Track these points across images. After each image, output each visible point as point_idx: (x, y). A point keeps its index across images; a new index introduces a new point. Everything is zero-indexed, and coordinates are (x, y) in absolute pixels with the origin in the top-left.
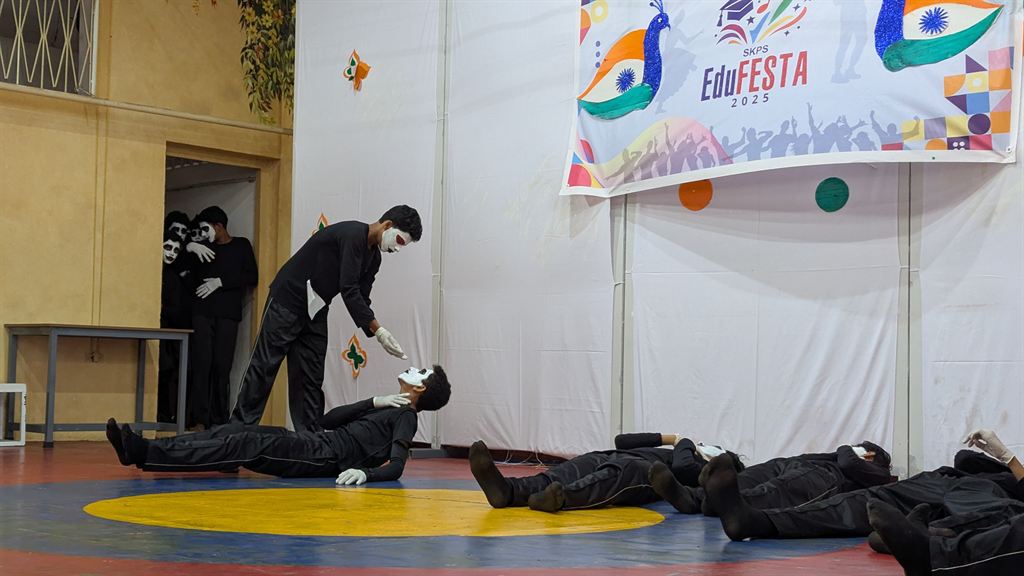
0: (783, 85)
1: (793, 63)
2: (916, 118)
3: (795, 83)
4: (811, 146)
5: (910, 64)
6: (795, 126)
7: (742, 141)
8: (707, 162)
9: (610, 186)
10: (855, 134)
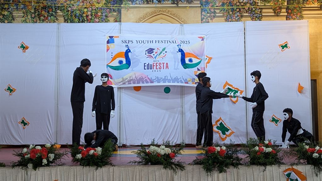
0: (163, 69)
1: (165, 65)
2: (190, 78)
3: (166, 69)
4: (171, 81)
5: (188, 68)
6: (167, 77)
7: (156, 79)
8: (147, 82)
9: (118, 85)
10: (179, 80)
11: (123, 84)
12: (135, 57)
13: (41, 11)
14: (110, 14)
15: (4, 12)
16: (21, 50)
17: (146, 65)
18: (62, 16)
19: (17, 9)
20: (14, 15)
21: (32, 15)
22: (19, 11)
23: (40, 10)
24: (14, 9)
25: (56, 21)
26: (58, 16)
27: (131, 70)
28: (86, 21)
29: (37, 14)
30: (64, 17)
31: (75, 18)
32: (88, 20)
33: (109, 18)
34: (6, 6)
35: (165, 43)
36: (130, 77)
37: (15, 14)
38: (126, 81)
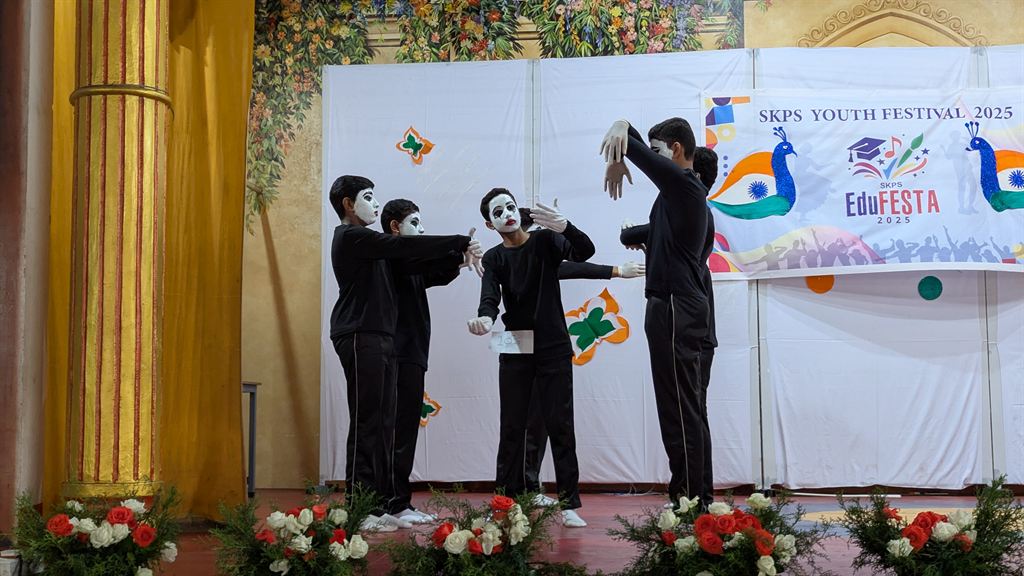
0: (920, 212)
1: (924, 198)
2: (1021, 244)
3: (930, 211)
4: (952, 256)
5: (1009, 208)
6: (936, 241)
7: (893, 248)
8: (860, 260)
9: (749, 271)
10: (982, 251)
11: (769, 269)
12: (810, 169)
13: (464, 22)
14: (704, 22)
15: (339, 27)
16: (406, 155)
17: (853, 199)
18: (536, 36)
19: (382, 16)
20: (370, 37)
21: (431, 35)
22: (389, 22)
23: (458, 19)
24: (370, 16)
25: (513, 52)
26: (521, 36)
27: (799, 218)
28: (618, 49)
29: (448, 31)
30: (540, 38)
31: (581, 41)
32: (625, 47)
33: (702, 38)
34: (345, 9)
35: (920, 117)
36: (796, 243)
37: (376, 33)
38: (781, 256)
